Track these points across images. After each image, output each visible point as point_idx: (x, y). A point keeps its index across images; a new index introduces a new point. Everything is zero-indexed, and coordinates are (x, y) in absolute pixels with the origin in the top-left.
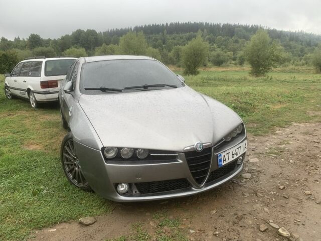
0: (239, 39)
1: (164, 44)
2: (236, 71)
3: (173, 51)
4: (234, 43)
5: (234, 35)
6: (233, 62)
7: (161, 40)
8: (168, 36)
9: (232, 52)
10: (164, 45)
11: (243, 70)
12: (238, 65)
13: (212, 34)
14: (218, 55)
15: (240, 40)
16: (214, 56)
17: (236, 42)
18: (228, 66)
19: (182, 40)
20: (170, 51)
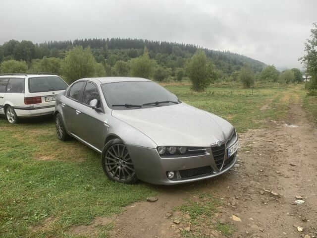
3: (116, 66)
4: (172, 60)
5: (171, 53)
7: (103, 54)
8: (109, 51)
10: (106, 60)
12: (176, 81)
15: (178, 58)
16: (156, 72)
17: (174, 59)
18: (169, 81)
19: (124, 55)
20: (112, 65)
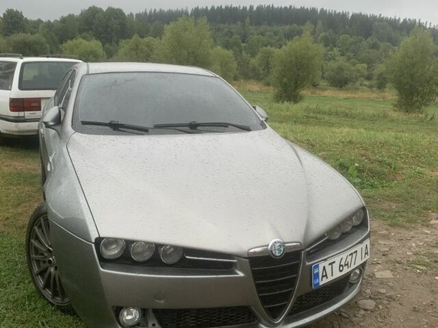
0: (379, 42)
1: (243, 42)
2: (370, 100)
3: (259, 56)
4: (370, 48)
5: (370, 35)
6: (367, 83)
7: (240, 34)
8: (252, 29)
9: (365, 65)
10: (243, 45)
11: (384, 98)
12: (375, 89)
13: (331, 30)
14: (341, 69)
15: (382, 45)
16: (333, 70)
17: (374, 46)
18: (357, 89)
19: (277, 37)
20: (253, 55)
